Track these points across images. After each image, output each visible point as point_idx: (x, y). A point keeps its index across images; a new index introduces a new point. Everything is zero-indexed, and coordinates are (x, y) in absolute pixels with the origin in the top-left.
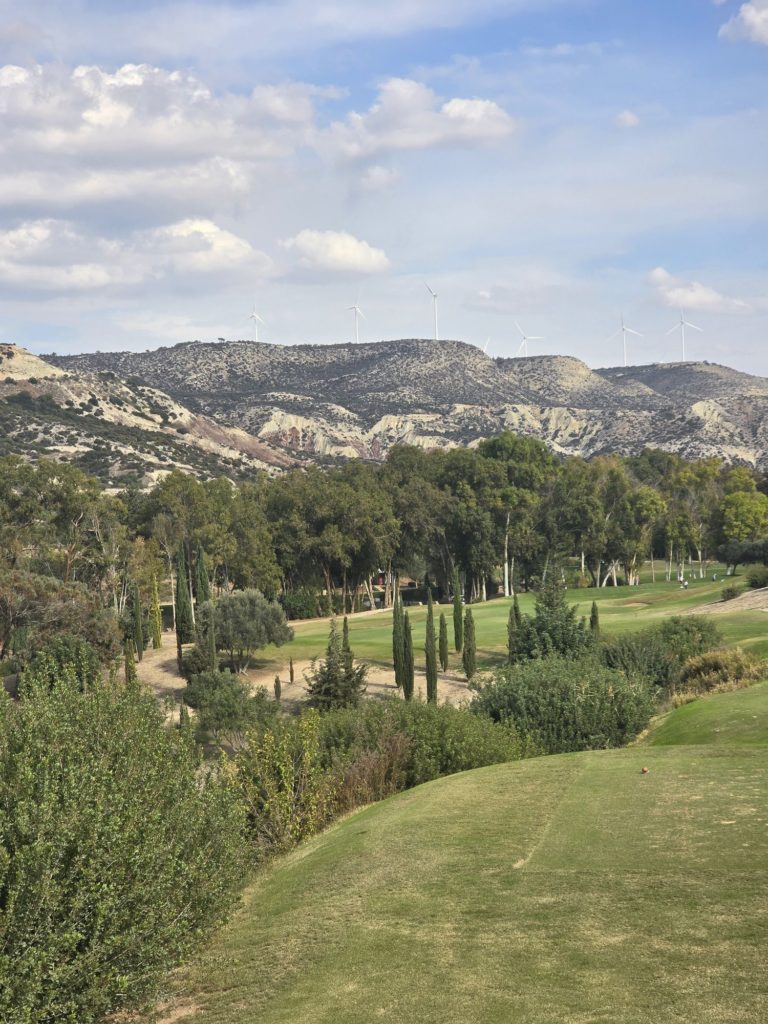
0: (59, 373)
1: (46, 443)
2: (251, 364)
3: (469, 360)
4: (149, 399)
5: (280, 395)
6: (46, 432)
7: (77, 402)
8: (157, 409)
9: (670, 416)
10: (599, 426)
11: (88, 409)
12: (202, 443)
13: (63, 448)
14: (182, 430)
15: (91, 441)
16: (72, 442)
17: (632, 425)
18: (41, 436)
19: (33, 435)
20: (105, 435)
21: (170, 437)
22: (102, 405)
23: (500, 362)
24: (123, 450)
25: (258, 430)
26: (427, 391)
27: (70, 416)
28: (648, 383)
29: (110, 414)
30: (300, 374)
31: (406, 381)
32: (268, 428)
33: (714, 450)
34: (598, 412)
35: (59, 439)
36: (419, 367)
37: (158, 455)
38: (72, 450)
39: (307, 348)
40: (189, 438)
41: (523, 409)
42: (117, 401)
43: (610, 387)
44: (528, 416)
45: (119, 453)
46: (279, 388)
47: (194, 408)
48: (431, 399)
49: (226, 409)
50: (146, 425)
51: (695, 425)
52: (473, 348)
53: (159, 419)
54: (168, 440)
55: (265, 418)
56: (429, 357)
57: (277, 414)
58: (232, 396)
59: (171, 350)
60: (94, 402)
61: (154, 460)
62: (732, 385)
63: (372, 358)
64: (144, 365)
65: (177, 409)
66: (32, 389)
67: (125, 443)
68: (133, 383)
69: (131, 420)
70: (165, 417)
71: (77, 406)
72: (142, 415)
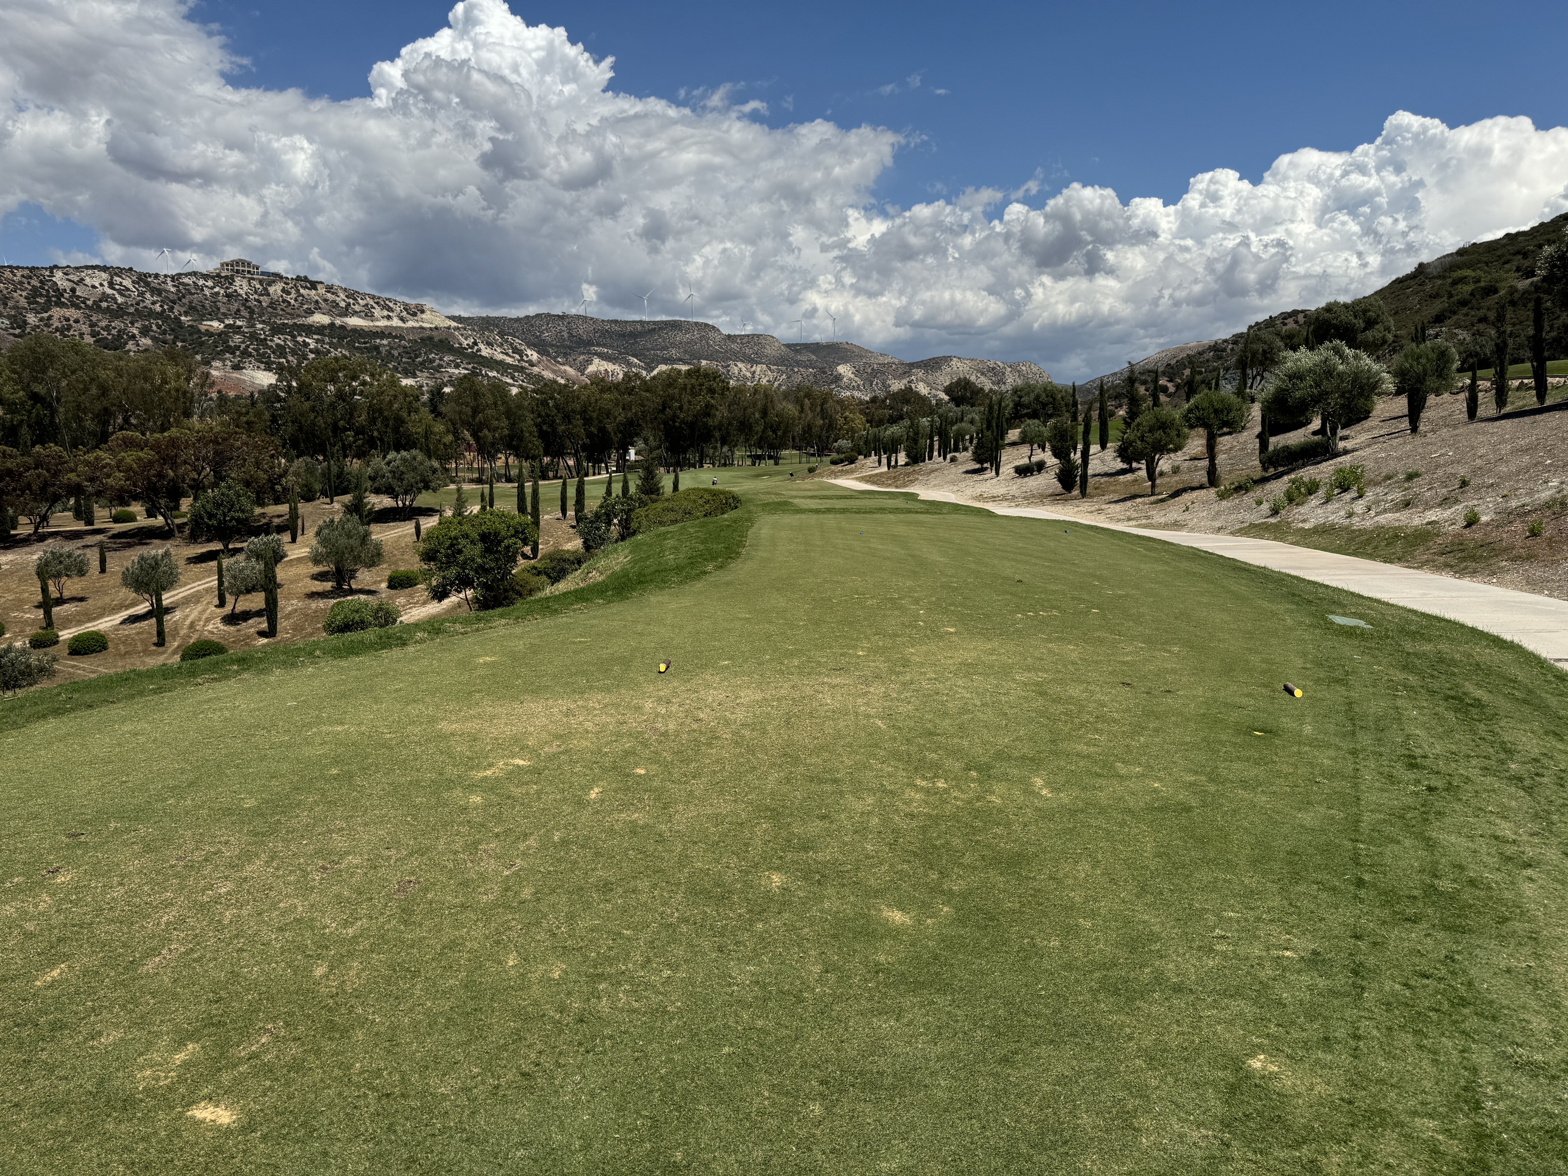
0: (454, 324)
1: (440, 366)
2: (582, 330)
3: (711, 334)
4: (511, 344)
5: (599, 349)
6: (441, 359)
7: (465, 343)
8: (516, 350)
9: (825, 373)
10: (784, 376)
11: (472, 348)
12: (543, 373)
13: (451, 370)
14: (532, 364)
15: (470, 366)
16: (457, 366)
17: (802, 376)
18: (437, 361)
19: (432, 361)
20: (479, 363)
21: (522, 367)
22: (482, 346)
23: (729, 336)
24: (490, 374)
25: (585, 369)
26: (685, 352)
27: (460, 352)
28: (813, 353)
29: (485, 351)
30: (611, 337)
31: (673, 345)
32: (591, 369)
33: (848, 394)
34: (784, 368)
35: (449, 365)
36: (680, 337)
37: (513, 378)
38: (457, 371)
39: (616, 322)
40: (536, 370)
41: (740, 365)
42: (489, 344)
43: (792, 355)
44: (744, 369)
45: (487, 375)
46: (598, 345)
47: (541, 352)
48: (687, 357)
49: (565, 355)
50: (509, 360)
51: (838, 378)
52: (714, 327)
53: (517, 357)
54: (521, 369)
55: (589, 362)
56: (687, 332)
57: (596, 361)
58: (570, 348)
59: (533, 317)
60: (475, 343)
61: (510, 381)
62: (861, 357)
63: (654, 330)
64: (516, 325)
65: (529, 352)
66: (435, 333)
67: (492, 370)
68: (502, 334)
69: (500, 357)
70: (521, 357)
71: (465, 345)
72: (507, 354)
